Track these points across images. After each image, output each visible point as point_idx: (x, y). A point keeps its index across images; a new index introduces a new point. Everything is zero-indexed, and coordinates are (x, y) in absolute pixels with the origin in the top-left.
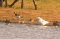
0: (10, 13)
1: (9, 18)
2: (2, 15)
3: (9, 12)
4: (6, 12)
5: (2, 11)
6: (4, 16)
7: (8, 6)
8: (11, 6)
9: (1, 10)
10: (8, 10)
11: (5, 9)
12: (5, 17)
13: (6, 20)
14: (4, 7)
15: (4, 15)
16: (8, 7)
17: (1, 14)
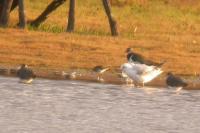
0: (33, 45)
1: (29, 61)
2: (7, 53)
3: (31, 42)
4: (21, 43)
6: (13, 57)
7: (28, 22)
9: (5, 35)
10: (26, 37)
11: (17, 33)
12: (18, 60)
13: (19, 68)
14: (14, 27)
15: (14, 51)
16: (26, 26)
17: (6, 50)
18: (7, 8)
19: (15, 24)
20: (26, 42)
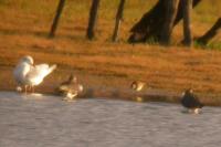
0: (201, 67)
1: (195, 86)
2: (169, 77)
3: (198, 63)
4: (186, 64)
5: (169, 60)
6: (177, 81)
7: (195, 39)
8: (203, 41)
9: (166, 55)
10: (192, 57)
11: (182, 52)
12: (182, 85)
13: (184, 94)
14: (178, 45)
16: (193, 44)
17: (168, 73)
18: (170, 21)
19: (179, 41)
20: (191, 64)
